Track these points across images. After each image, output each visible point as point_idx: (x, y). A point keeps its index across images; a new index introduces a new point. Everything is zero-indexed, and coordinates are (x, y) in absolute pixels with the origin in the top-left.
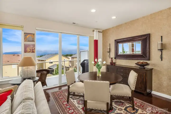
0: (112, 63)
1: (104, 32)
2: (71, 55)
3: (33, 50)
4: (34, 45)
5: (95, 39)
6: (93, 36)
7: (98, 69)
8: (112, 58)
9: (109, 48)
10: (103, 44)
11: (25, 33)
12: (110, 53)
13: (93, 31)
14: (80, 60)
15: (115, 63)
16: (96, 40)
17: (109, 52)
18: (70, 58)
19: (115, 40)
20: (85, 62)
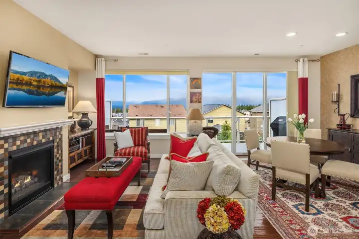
0: (341, 125)
1: (325, 61)
2: (249, 108)
3: (199, 99)
4: (200, 93)
5: (301, 76)
6: (296, 70)
7: (300, 130)
8: (344, 115)
9: (336, 92)
10: (322, 84)
11: (191, 78)
12: (339, 105)
13: (298, 61)
14: (270, 118)
15: (350, 125)
16: (304, 78)
17: (338, 101)
18: (248, 113)
19: (352, 77)
20: (280, 120)
